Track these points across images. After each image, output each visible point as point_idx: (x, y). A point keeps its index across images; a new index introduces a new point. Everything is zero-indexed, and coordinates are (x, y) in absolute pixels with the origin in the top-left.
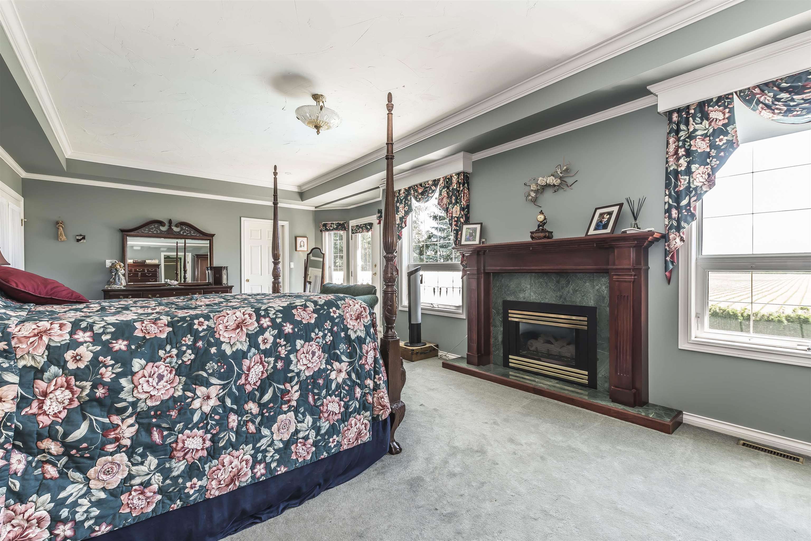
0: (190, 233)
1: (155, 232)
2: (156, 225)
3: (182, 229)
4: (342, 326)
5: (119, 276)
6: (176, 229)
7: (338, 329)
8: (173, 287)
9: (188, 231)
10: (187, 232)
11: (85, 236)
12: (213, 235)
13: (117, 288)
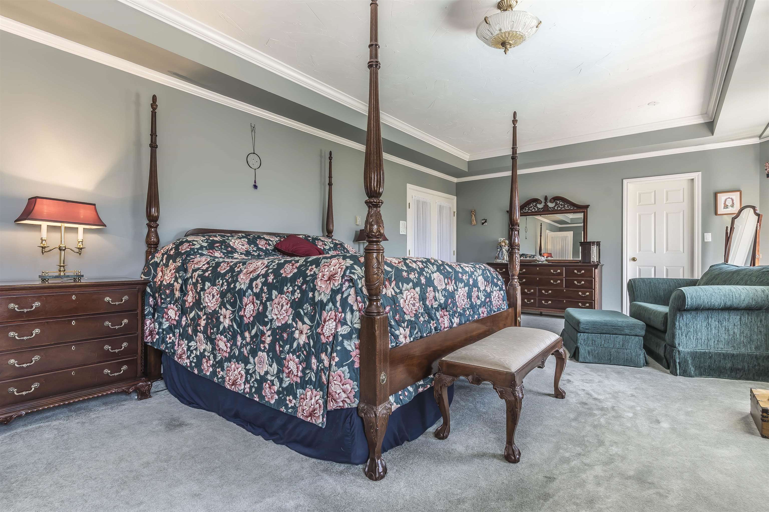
0: (564, 206)
1: (533, 210)
2: (534, 204)
3: (556, 204)
4: (312, 285)
5: (502, 252)
6: (551, 205)
7: (306, 288)
8: (541, 263)
9: (562, 205)
10: (561, 207)
11: (486, 220)
12: (587, 207)
13: (499, 262)
